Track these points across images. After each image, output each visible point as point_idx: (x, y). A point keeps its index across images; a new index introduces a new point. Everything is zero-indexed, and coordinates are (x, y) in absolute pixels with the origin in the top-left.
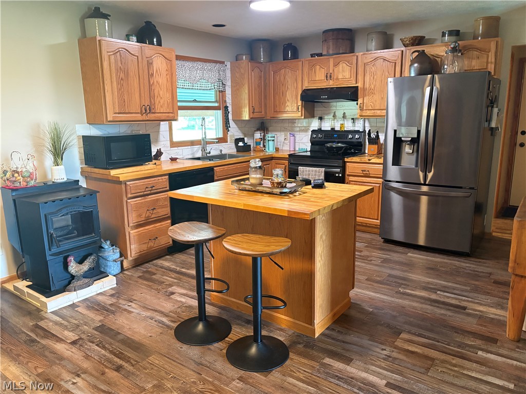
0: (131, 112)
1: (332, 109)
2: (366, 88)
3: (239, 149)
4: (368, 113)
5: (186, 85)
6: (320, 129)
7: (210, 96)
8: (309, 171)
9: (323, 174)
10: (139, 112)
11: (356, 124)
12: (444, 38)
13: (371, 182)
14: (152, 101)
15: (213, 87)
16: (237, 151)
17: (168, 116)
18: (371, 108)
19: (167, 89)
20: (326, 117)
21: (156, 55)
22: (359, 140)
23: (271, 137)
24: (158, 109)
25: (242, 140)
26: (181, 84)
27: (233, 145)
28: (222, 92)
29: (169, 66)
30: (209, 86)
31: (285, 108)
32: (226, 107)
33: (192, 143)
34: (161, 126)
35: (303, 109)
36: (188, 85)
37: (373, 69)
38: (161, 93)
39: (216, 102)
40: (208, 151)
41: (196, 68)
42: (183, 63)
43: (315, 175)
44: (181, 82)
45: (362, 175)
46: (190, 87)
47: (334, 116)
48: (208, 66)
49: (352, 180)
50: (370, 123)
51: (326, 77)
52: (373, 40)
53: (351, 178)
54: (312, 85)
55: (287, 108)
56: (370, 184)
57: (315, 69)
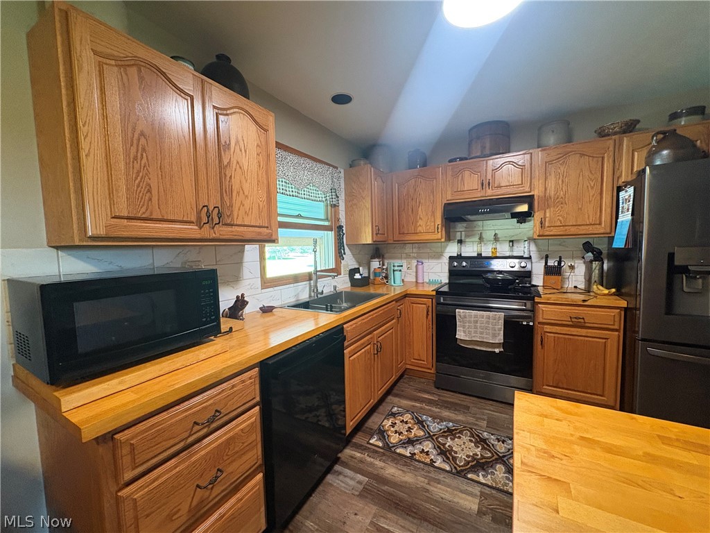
0: (172, 218)
1: (476, 229)
2: (550, 198)
3: (354, 283)
4: (555, 231)
5: (288, 189)
6: (461, 255)
7: (318, 211)
8: (476, 316)
9: (502, 322)
10: (193, 219)
11: (515, 247)
13: (589, 335)
14: (226, 199)
15: (324, 199)
16: (351, 286)
17: (260, 233)
18: (559, 224)
19: (258, 181)
20: (467, 240)
21: (237, 110)
22: (526, 269)
23: (398, 266)
24: (240, 218)
25: (357, 270)
26: (281, 187)
27: (347, 278)
28: (335, 206)
29: (262, 140)
30: (320, 196)
31: (416, 227)
32: (340, 227)
33: (296, 279)
34: (246, 253)
35: (444, 229)
36: (291, 190)
37: (562, 169)
38: (246, 186)
39: (327, 219)
40: (320, 291)
41: (303, 166)
42: (284, 153)
43: (488, 323)
44: (281, 183)
45: (571, 323)
46: (294, 194)
47: (480, 239)
48: (318, 167)
49: (548, 330)
50: (536, 245)
51: (480, 185)
52: (553, 131)
53: (548, 328)
54: (458, 197)
55: (420, 229)
56: (586, 339)
57: (462, 176)
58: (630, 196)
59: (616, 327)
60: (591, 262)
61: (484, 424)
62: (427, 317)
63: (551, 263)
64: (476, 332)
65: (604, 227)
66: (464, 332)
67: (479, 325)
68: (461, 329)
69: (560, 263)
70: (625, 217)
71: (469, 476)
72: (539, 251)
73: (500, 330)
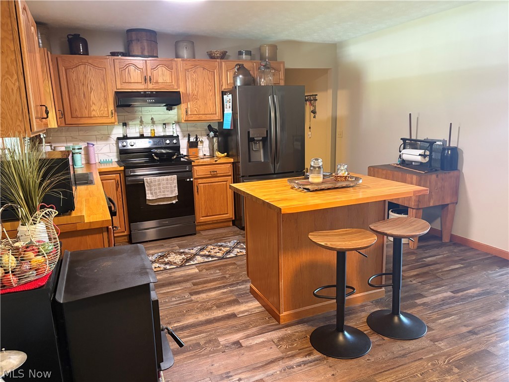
1: (137, 114)
2: (190, 94)
4: (194, 118)
6: (127, 136)
8: (159, 180)
9: (176, 181)
11: (167, 129)
12: (242, 56)
13: (218, 181)
18: (196, 113)
20: (130, 123)
22: (177, 145)
23: (79, 149)
31: (89, 112)
37: (194, 75)
43: (167, 184)
45: (210, 175)
47: (141, 122)
49: (200, 182)
50: (180, 127)
51: (143, 80)
52: (186, 48)
53: (200, 181)
54: (127, 88)
55: (93, 113)
56: (218, 183)
57: (128, 70)
58: (230, 99)
59: (230, 174)
60: (213, 137)
61: (177, 247)
62: (117, 190)
63: (192, 139)
64: (160, 192)
65: (218, 117)
66: (152, 194)
67: (161, 186)
68: (149, 192)
69: (197, 138)
70: (228, 111)
71: (187, 264)
72: (182, 131)
73: (175, 187)
